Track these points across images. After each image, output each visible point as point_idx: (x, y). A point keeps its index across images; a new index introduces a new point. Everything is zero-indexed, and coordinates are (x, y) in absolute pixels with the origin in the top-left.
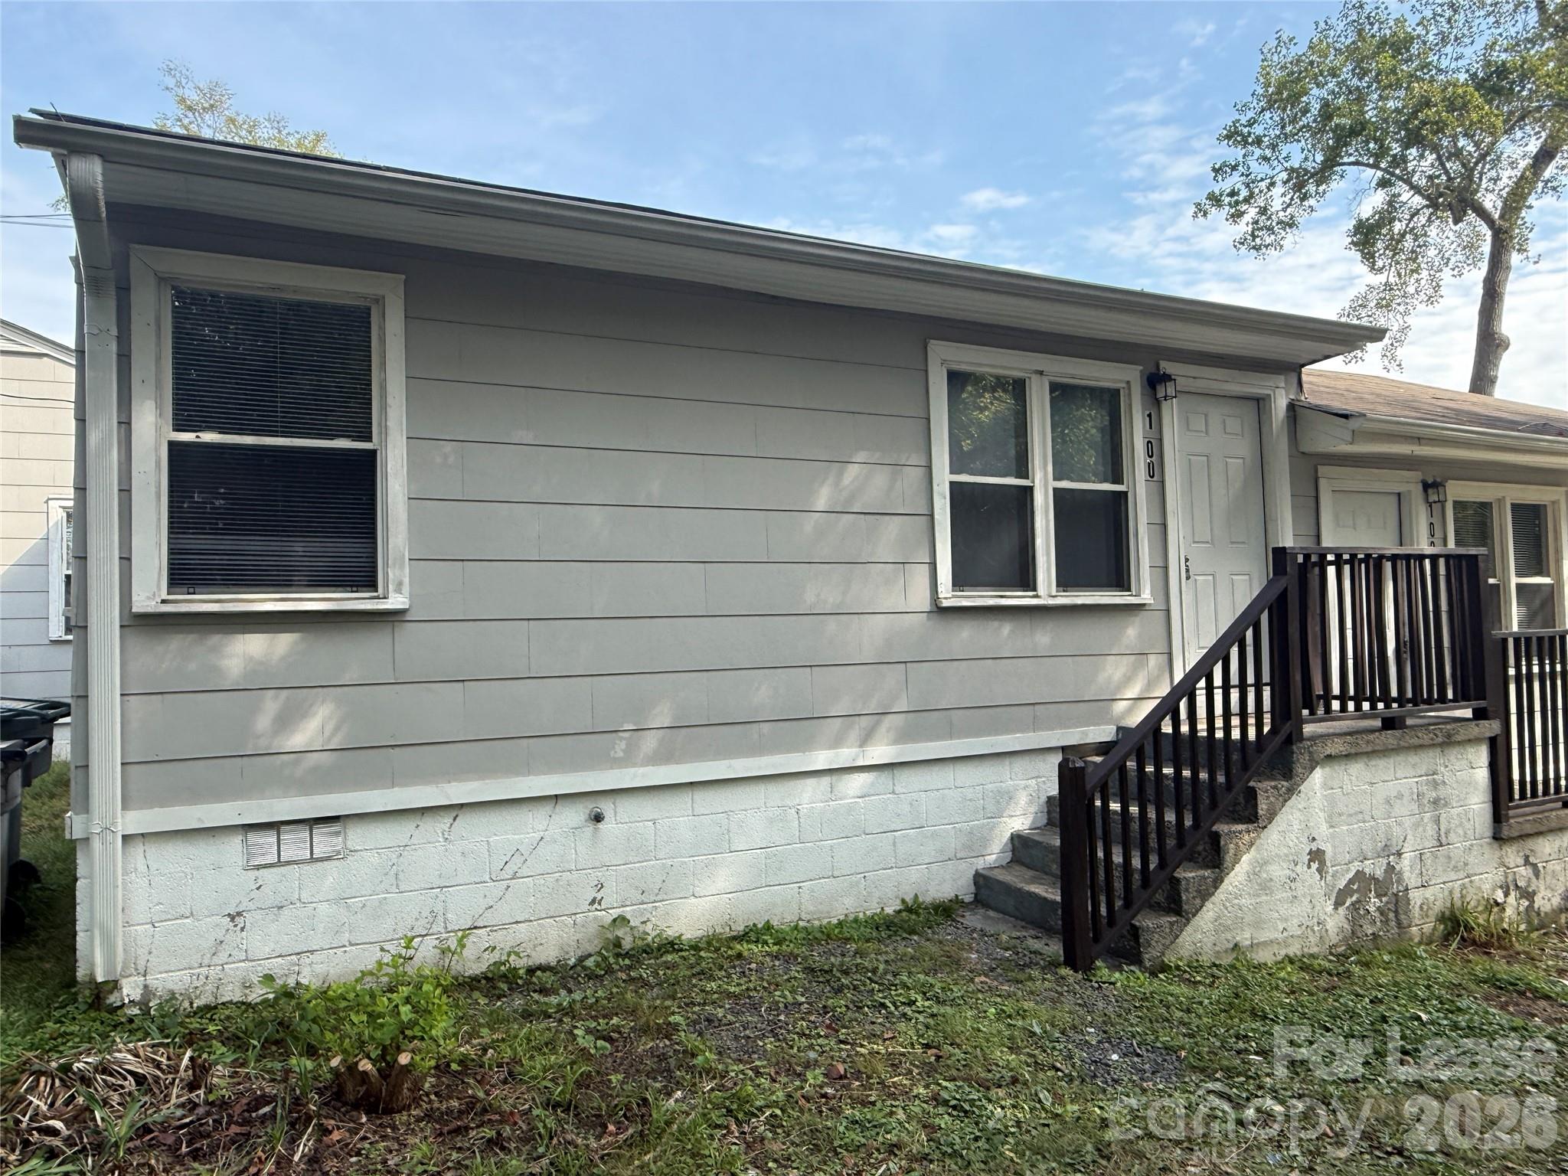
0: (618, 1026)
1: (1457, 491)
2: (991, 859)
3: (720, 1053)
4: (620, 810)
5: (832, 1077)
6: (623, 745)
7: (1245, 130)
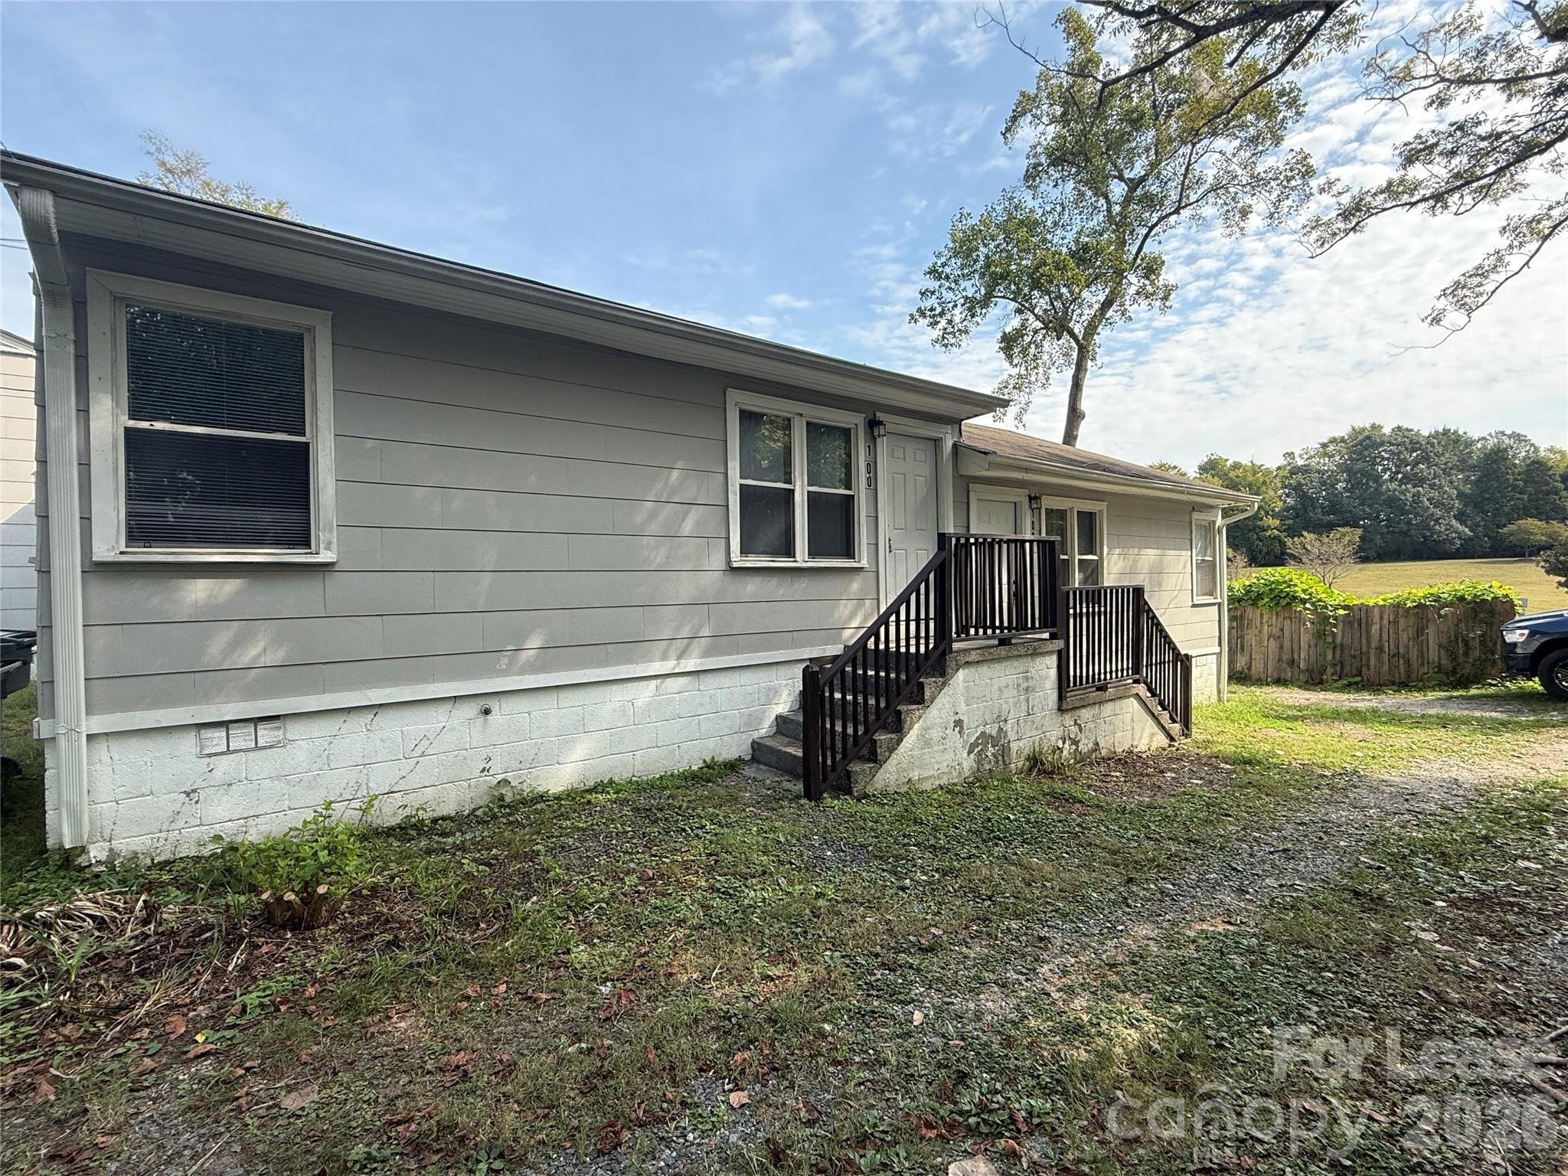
0: (496, 855)
1: (1048, 502)
2: (763, 732)
3: (568, 869)
4: (504, 706)
5: (644, 879)
6: (506, 660)
7: (940, 270)
